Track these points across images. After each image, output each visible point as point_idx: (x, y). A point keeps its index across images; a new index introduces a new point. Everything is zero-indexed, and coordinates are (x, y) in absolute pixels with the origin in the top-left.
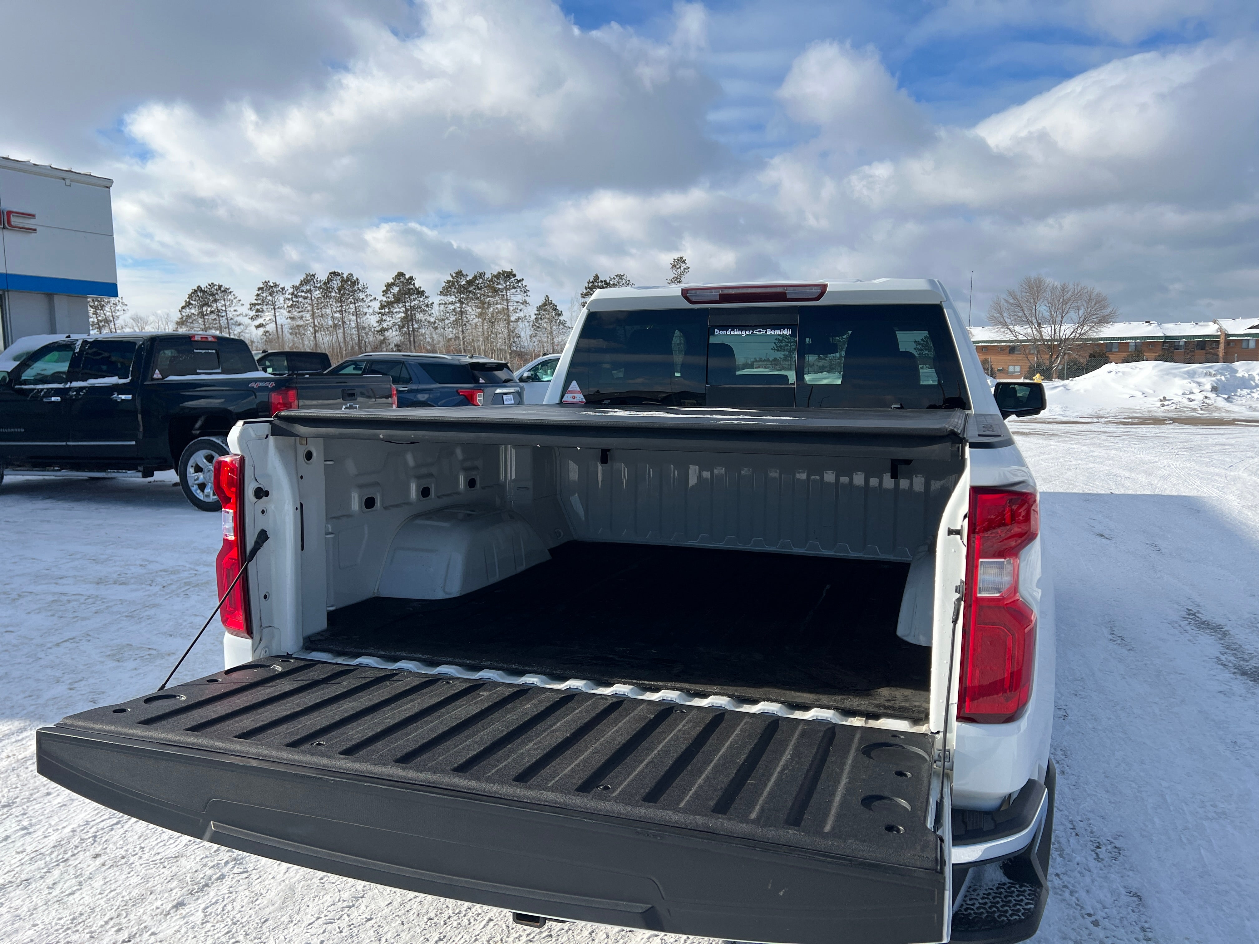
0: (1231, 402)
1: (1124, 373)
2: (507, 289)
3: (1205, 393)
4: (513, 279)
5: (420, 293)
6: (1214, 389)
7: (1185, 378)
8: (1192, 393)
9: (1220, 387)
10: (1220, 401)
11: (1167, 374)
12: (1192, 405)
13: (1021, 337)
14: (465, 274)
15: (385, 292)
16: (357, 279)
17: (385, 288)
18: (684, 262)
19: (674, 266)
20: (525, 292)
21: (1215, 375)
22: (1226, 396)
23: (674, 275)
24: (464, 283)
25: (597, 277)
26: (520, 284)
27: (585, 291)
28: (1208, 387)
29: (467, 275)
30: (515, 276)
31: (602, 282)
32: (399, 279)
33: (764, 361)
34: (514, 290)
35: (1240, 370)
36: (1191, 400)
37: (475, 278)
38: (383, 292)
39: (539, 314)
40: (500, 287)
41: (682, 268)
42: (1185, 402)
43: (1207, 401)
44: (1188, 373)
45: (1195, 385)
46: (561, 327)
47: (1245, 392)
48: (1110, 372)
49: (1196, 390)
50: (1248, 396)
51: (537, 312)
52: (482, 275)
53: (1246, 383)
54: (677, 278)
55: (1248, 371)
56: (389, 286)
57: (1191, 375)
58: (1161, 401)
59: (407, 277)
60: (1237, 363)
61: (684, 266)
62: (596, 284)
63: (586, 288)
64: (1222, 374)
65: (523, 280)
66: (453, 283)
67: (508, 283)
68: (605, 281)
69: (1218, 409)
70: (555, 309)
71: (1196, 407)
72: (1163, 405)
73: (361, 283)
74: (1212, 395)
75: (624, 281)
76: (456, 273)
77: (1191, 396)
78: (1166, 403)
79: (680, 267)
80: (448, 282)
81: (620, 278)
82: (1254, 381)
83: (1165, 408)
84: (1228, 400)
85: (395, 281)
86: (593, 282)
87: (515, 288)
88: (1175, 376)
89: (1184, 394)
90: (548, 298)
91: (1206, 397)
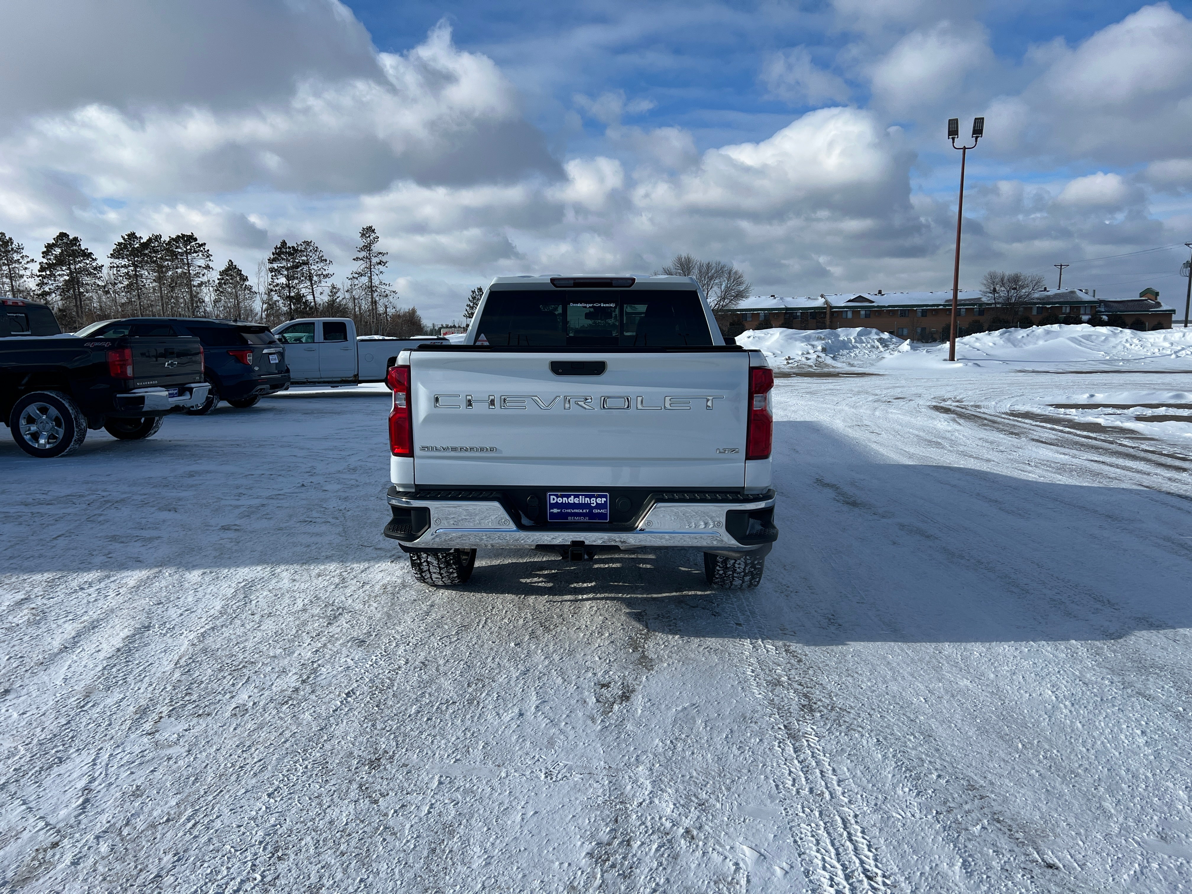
0: (836, 360)
1: (758, 337)
2: (187, 253)
3: (817, 353)
4: (193, 243)
5: (88, 255)
6: (824, 350)
7: (803, 342)
8: (808, 353)
9: (828, 349)
10: (829, 360)
11: (790, 339)
12: (809, 362)
14: (138, 236)
15: (45, 254)
16: (11, 239)
17: (45, 249)
18: (373, 231)
19: (363, 235)
20: (208, 257)
21: (824, 339)
22: (832, 356)
23: (364, 244)
24: (137, 245)
25: (284, 243)
26: (202, 249)
27: (272, 257)
28: (820, 348)
29: (140, 237)
30: (196, 240)
31: (289, 248)
32: (62, 240)
34: (195, 255)
35: (841, 335)
36: (808, 359)
37: (150, 240)
38: (43, 253)
39: (223, 279)
40: (180, 250)
41: (371, 237)
42: (804, 360)
43: (820, 360)
44: (805, 337)
45: (810, 347)
46: (247, 292)
47: (845, 352)
48: (749, 337)
49: (811, 351)
50: (848, 355)
51: (219, 277)
52: (158, 238)
53: (845, 345)
54: (367, 247)
55: (847, 336)
56: (50, 247)
57: (807, 339)
58: (787, 359)
59: (71, 237)
60: (839, 330)
61: (373, 235)
62: (284, 250)
63: (273, 254)
64: (829, 339)
65: (205, 244)
66: (125, 245)
67: (188, 247)
68: (293, 247)
69: (827, 365)
70: (241, 275)
71: (812, 364)
72: (788, 363)
73: (15, 243)
74: (823, 355)
75: (311, 248)
76: (128, 235)
77: (808, 356)
78: (790, 361)
79: (369, 237)
80: (120, 244)
81: (308, 245)
82: (851, 343)
83: (790, 366)
84: (834, 358)
85: (57, 242)
86: (280, 248)
87: (195, 252)
88: (796, 340)
89: (803, 354)
90: (232, 263)
91: (818, 356)
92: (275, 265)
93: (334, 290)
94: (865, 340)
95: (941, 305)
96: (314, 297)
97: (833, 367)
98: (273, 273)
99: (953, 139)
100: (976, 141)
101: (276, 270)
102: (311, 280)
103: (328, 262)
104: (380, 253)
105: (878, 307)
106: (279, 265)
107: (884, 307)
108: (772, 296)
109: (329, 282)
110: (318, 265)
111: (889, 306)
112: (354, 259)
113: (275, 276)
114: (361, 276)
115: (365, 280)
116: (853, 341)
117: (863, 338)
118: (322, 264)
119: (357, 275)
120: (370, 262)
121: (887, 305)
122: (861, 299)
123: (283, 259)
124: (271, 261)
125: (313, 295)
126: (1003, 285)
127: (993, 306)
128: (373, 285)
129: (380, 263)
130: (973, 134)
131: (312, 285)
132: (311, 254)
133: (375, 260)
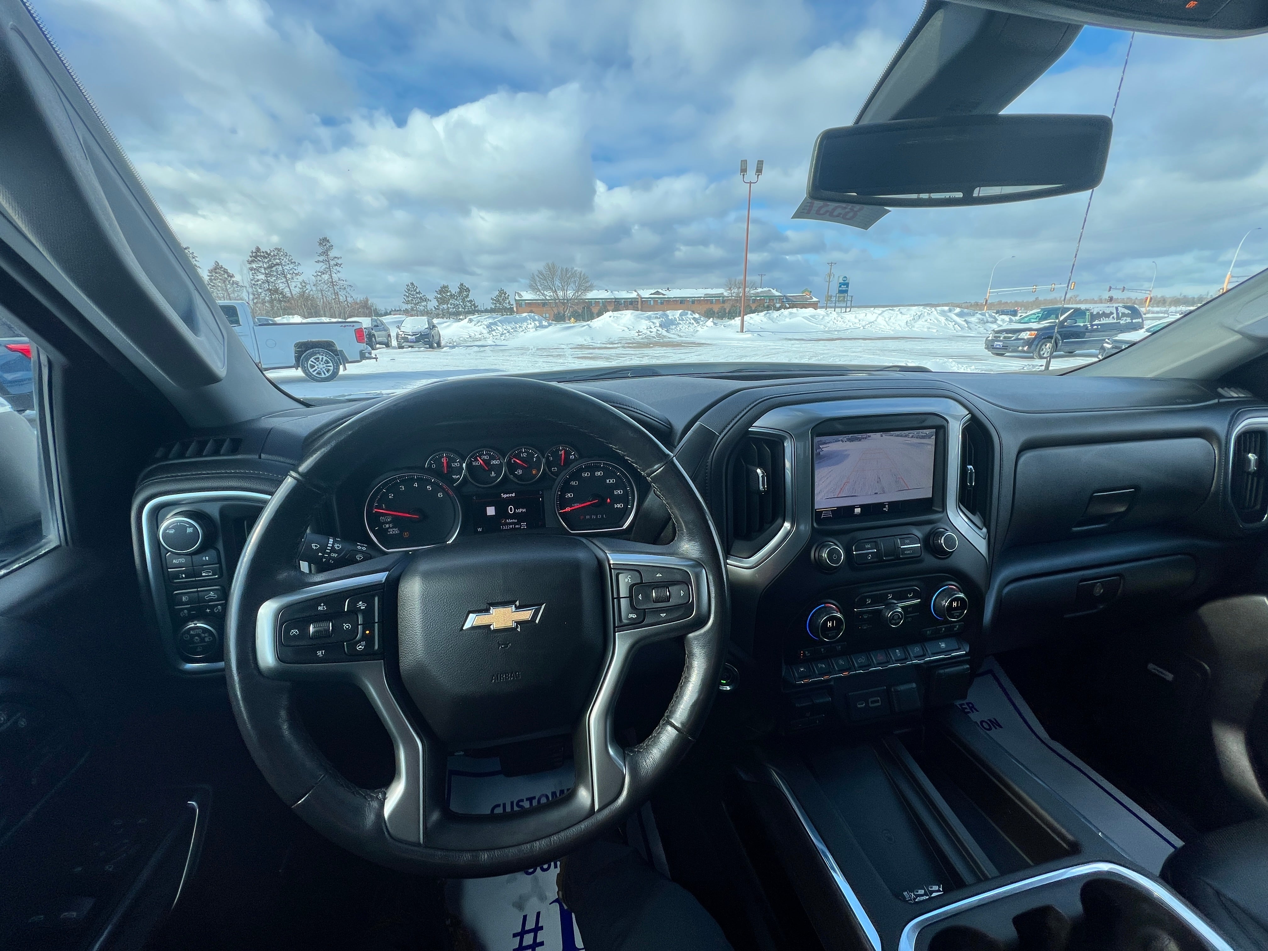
0: (669, 333)
1: (617, 317)
3: (656, 328)
6: (661, 326)
7: (646, 320)
8: (651, 328)
9: (663, 324)
10: (664, 333)
11: (639, 318)
13: (548, 298)
18: (328, 241)
19: (320, 244)
21: (659, 318)
22: (666, 329)
23: (322, 250)
25: (258, 249)
27: (250, 259)
28: (658, 325)
31: (263, 252)
33: (398, 311)
35: (670, 315)
36: (651, 332)
39: (212, 276)
41: (327, 246)
42: (649, 332)
43: (658, 332)
44: (647, 317)
45: (651, 323)
46: (235, 286)
47: (674, 327)
48: (610, 317)
49: (653, 327)
50: (676, 329)
51: (209, 274)
53: (673, 322)
54: (325, 252)
55: (673, 316)
57: (649, 318)
58: (637, 332)
60: (668, 312)
61: (328, 244)
62: (259, 254)
63: (251, 257)
64: (663, 318)
68: (266, 252)
69: (665, 336)
70: (226, 271)
71: (654, 336)
72: (639, 335)
74: (660, 329)
75: (282, 253)
77: (651, 330)
78: (640, 334)
79: (325, 245)
81: (279, 251)
82: (676, 321)
83: (640, 336)
84: (667, 331)
86: (255, 252)
88: (642, 319)
89: (647, 328)
90: (218, 263)
91: (657, 330)
92: (254, 266)
93: (304, 284)
94: (685, 319)
96: (290, 290)
97: (669, 338)
98: (253, 272)
99: (743, 175)
100: (758, 178)
101: (255, 269)
102: (285, 277)
103: (297, 264)
104: (335, 257)
105: (668, 298)
106: (257, 265)
107: (671, 298)
108: (606, 290)
109: (300, 278)
110: (289, 266)
111: (674, 298)
112: (316, 262)
113: (255, 273)
114: (324, 274)
115: (326, 277)
116: (678, 319)
117: (683, 317)
118: (292, 265)
119: (320, 274)
120: (329, 264)
121: (672, 297)
122: (658, 293)
123: (260, 261)
124: (250, 262)
125: (289, 288)
127: (730, 298)
128: (334, 280)
129: (336, 265)
130: (757, 172)
131: (287, 281)
132: (282, 258)
133: (332, 263)
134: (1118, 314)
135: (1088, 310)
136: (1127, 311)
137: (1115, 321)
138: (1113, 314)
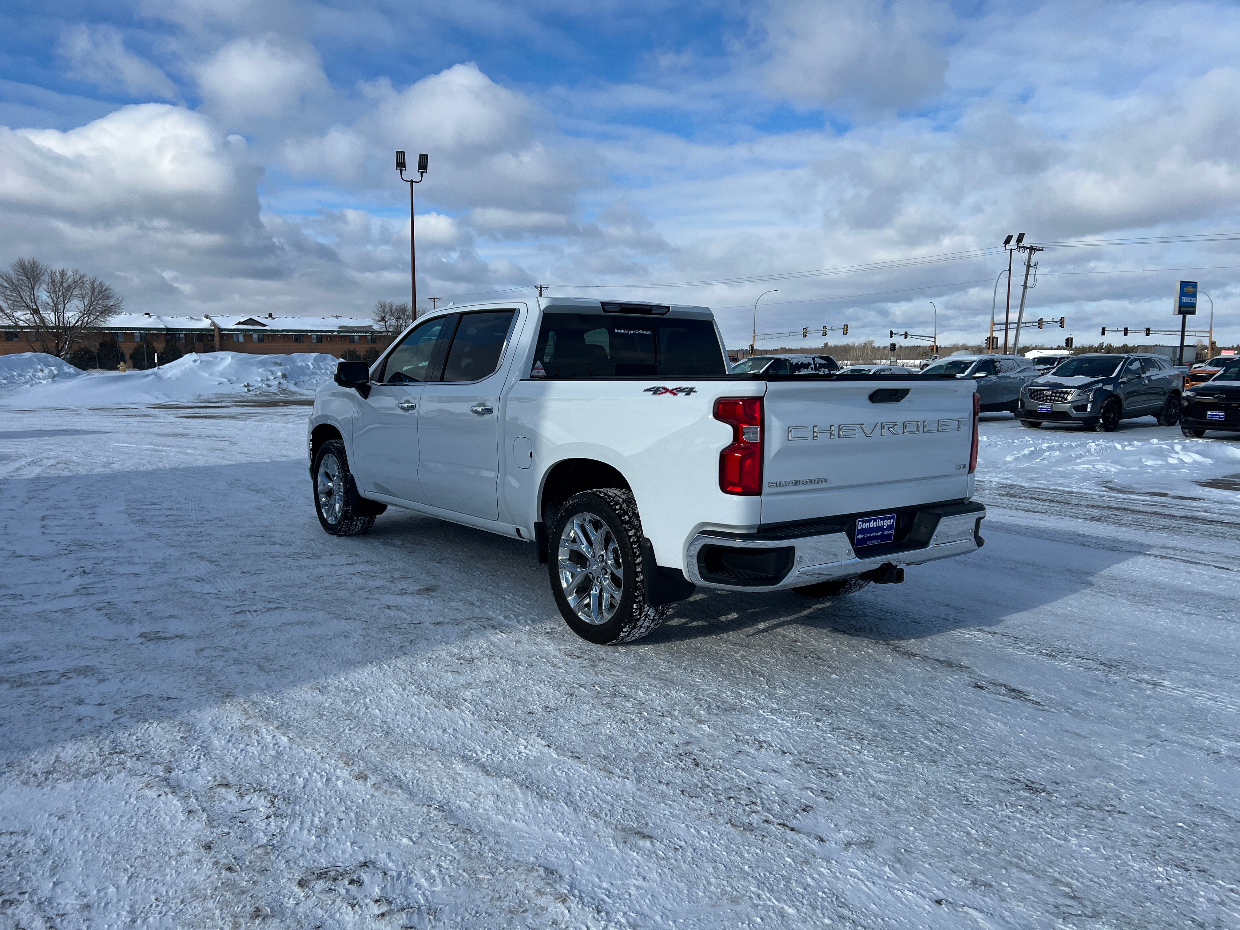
0: (300, 387)
1: (208, 362)
3: (278, 379)
6: (284, 376)
7: (259, 367)
8: (268, 380)
9: (288, 375)
11: (246, 363)
12: (272, 389)
13: (21, 323)
21: (281, 365)
22: (295, 382)
28: (280, 374)
35: (298, 361)
36: (269, 386)
42: (266, 387)
43: (283, 386)
44: (259, 362)
45: (269, 373)
47: (306, 378)
48: (195, 361)
49: (271, 378)
50: (309, 382)
53: (303, 371)
55: (304, 361)
57: (263, 364)
58: (246, 386)
64: (287, 364)
69: (294, 393)
71: (275, 391)
72: (249, 391)
74: (284, 381)
77: (268, 382)
78: (250, 388)
82: (310, 369)
83: (251, 393)
84: (297, 385)
88: (252, 366)
89: (262, 380)
91: (280, 383)
94: (323, 367)
95: (335, 331)
97: (303, 395)
99: (401, 171)
100: (422, 176)
105: (271, 331)
107: (278, 331)
108: (146, 314)
111: (283, 331)
116: (312, 367)
117: (321, 364)
121: (280, 329)
122: (252, 322)
126: (392, 314)
127: (386, 334)
130: (419, 168)
134: (815, 365)
135: (788, 360)
136: (823, 362)
137: (814, 372)
138: (811, 364)
